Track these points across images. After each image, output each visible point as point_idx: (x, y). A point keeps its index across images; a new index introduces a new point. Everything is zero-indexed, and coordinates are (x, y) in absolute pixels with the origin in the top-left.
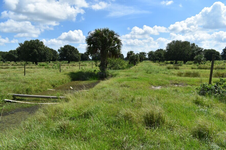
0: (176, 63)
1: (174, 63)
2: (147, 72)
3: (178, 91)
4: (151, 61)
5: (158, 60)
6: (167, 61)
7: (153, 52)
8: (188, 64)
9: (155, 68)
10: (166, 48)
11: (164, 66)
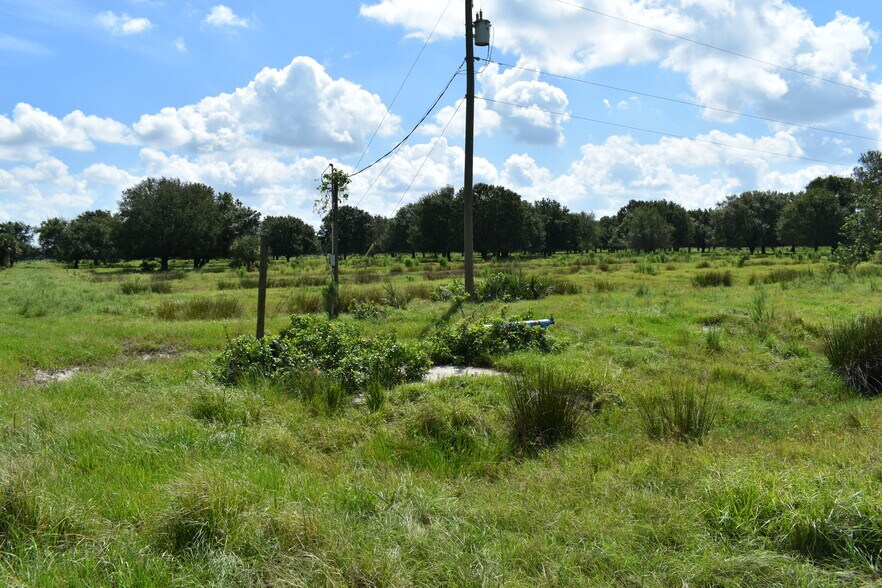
0: (165, 267)
1: (156, 269)
2: (24, 313)
3: (148, 379)
4: (59, 260)
5: (87, 259)
6: (127, 260)
7: (65, 223)
8: (208, 271)
9: (65, 293)
10: (118, 207)
11: (110, 280)
